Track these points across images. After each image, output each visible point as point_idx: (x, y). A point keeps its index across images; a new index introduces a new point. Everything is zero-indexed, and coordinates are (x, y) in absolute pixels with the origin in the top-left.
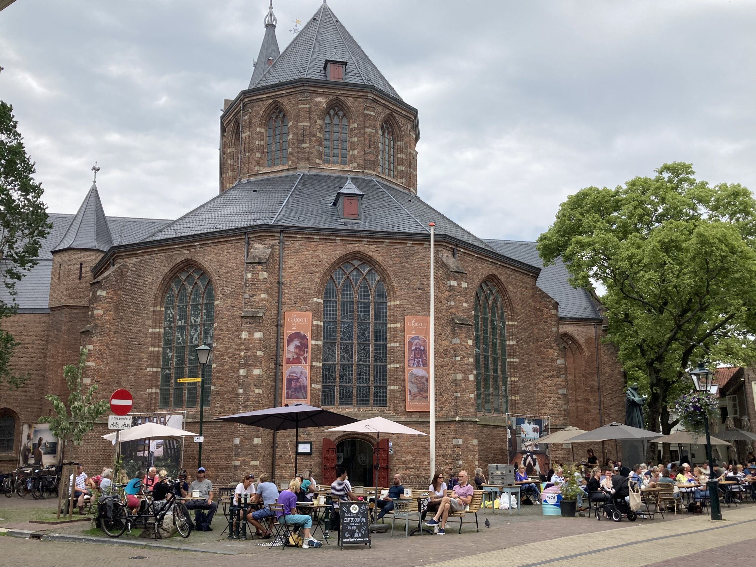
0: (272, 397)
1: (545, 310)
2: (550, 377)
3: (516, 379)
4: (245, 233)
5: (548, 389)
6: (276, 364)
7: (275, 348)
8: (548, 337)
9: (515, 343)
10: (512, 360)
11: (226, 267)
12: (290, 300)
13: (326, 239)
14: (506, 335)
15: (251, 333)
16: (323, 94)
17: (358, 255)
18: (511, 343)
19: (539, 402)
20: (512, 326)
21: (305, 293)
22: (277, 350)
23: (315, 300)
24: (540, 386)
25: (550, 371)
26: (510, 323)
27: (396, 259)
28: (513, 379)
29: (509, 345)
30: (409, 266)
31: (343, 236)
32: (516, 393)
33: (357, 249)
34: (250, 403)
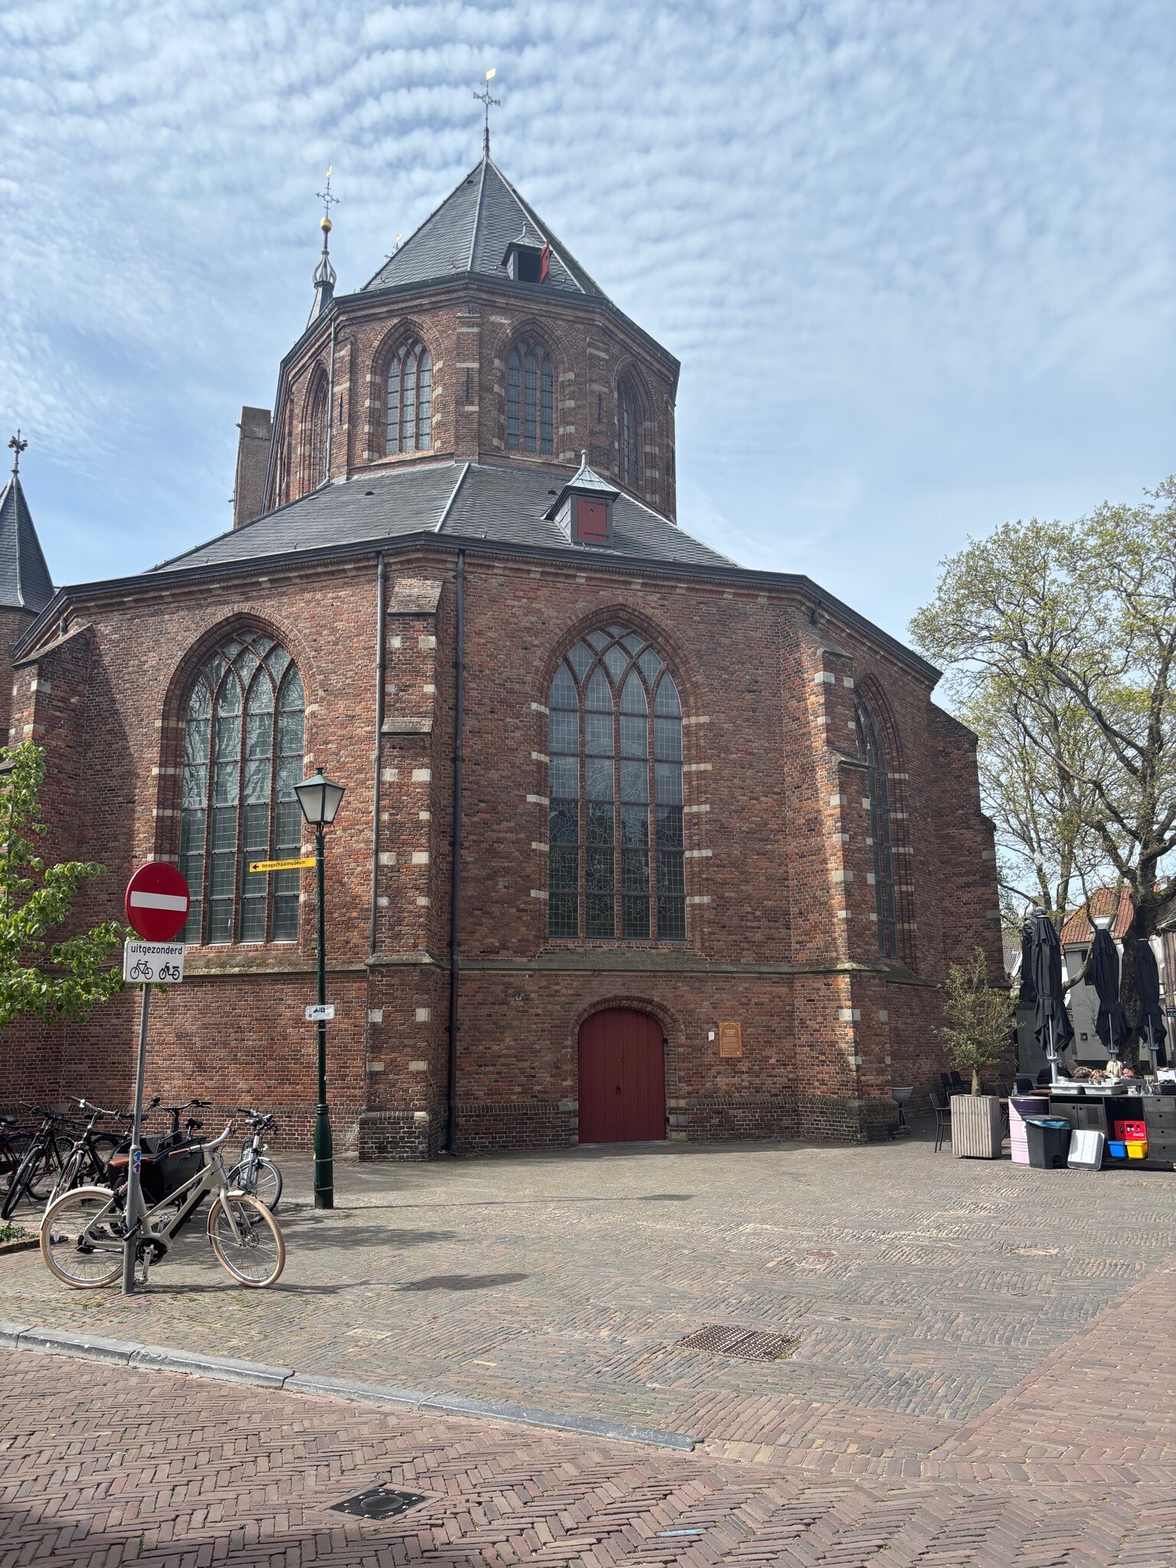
0: (446, 916)
1: (955, 754)
2: (968, 885)
3: (910, 888)
4: (378, 553)
5: (964, 909)
6: (453, 844)
7: (450, 810)
8: (962, 807)
9: (905, 815)
10: (901, 850)
11: (334, 630)
12: (480, 704)
13: (556, 575)
14: (890, 800)
15: (405, 771)
16: (504, 311)
17: (621, 614)
18: (900, 816)
19: (945, 936)
20: (901, 781)
21: (512, 691)
22: (455, 814)
23: (534, 706)
24: (946, 903)
25: (967, 874)
26: (897, 776)
27: (701, 626)
28: (904, 888)
29: (896, 820)
30: (727, 641)
31: (591, 570)
32: (910, 917)
33: (621, 600)
34: (405, 929)
